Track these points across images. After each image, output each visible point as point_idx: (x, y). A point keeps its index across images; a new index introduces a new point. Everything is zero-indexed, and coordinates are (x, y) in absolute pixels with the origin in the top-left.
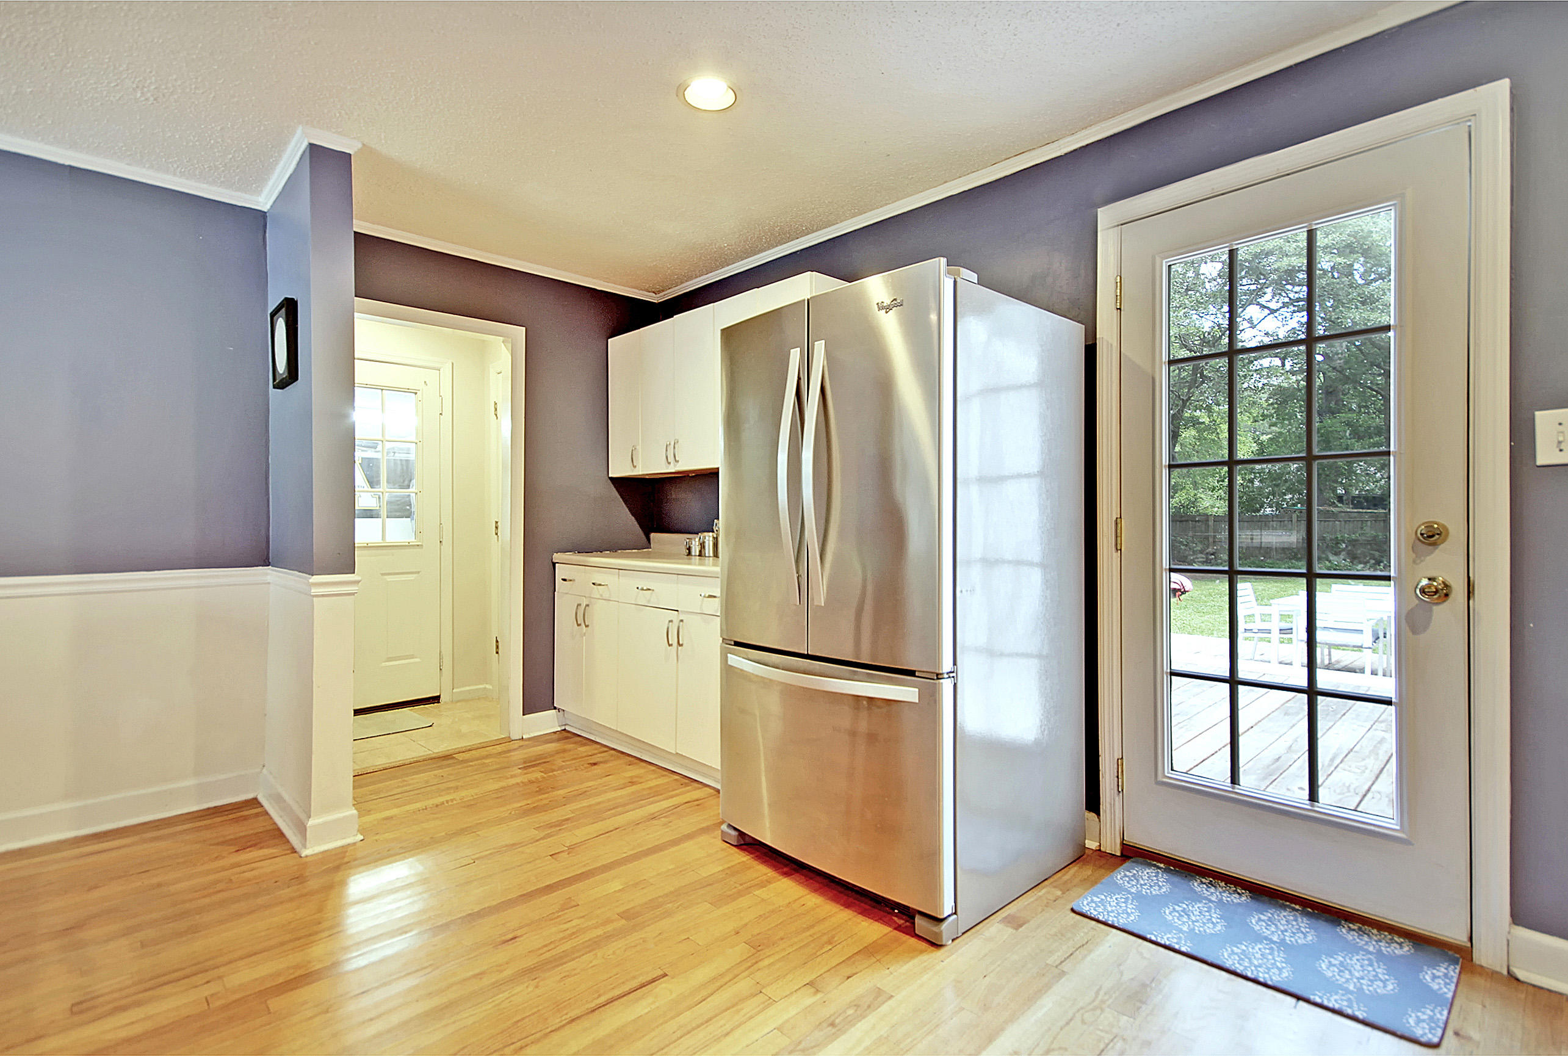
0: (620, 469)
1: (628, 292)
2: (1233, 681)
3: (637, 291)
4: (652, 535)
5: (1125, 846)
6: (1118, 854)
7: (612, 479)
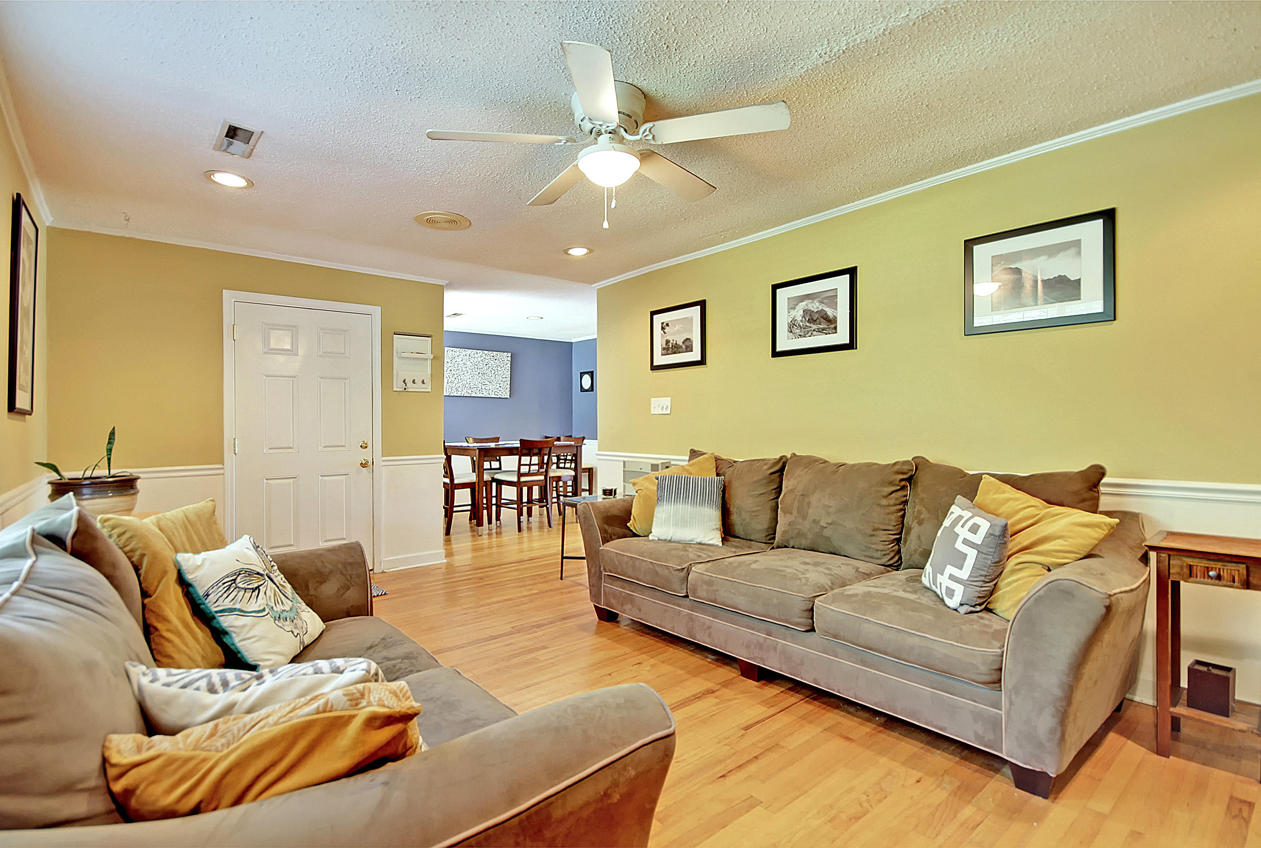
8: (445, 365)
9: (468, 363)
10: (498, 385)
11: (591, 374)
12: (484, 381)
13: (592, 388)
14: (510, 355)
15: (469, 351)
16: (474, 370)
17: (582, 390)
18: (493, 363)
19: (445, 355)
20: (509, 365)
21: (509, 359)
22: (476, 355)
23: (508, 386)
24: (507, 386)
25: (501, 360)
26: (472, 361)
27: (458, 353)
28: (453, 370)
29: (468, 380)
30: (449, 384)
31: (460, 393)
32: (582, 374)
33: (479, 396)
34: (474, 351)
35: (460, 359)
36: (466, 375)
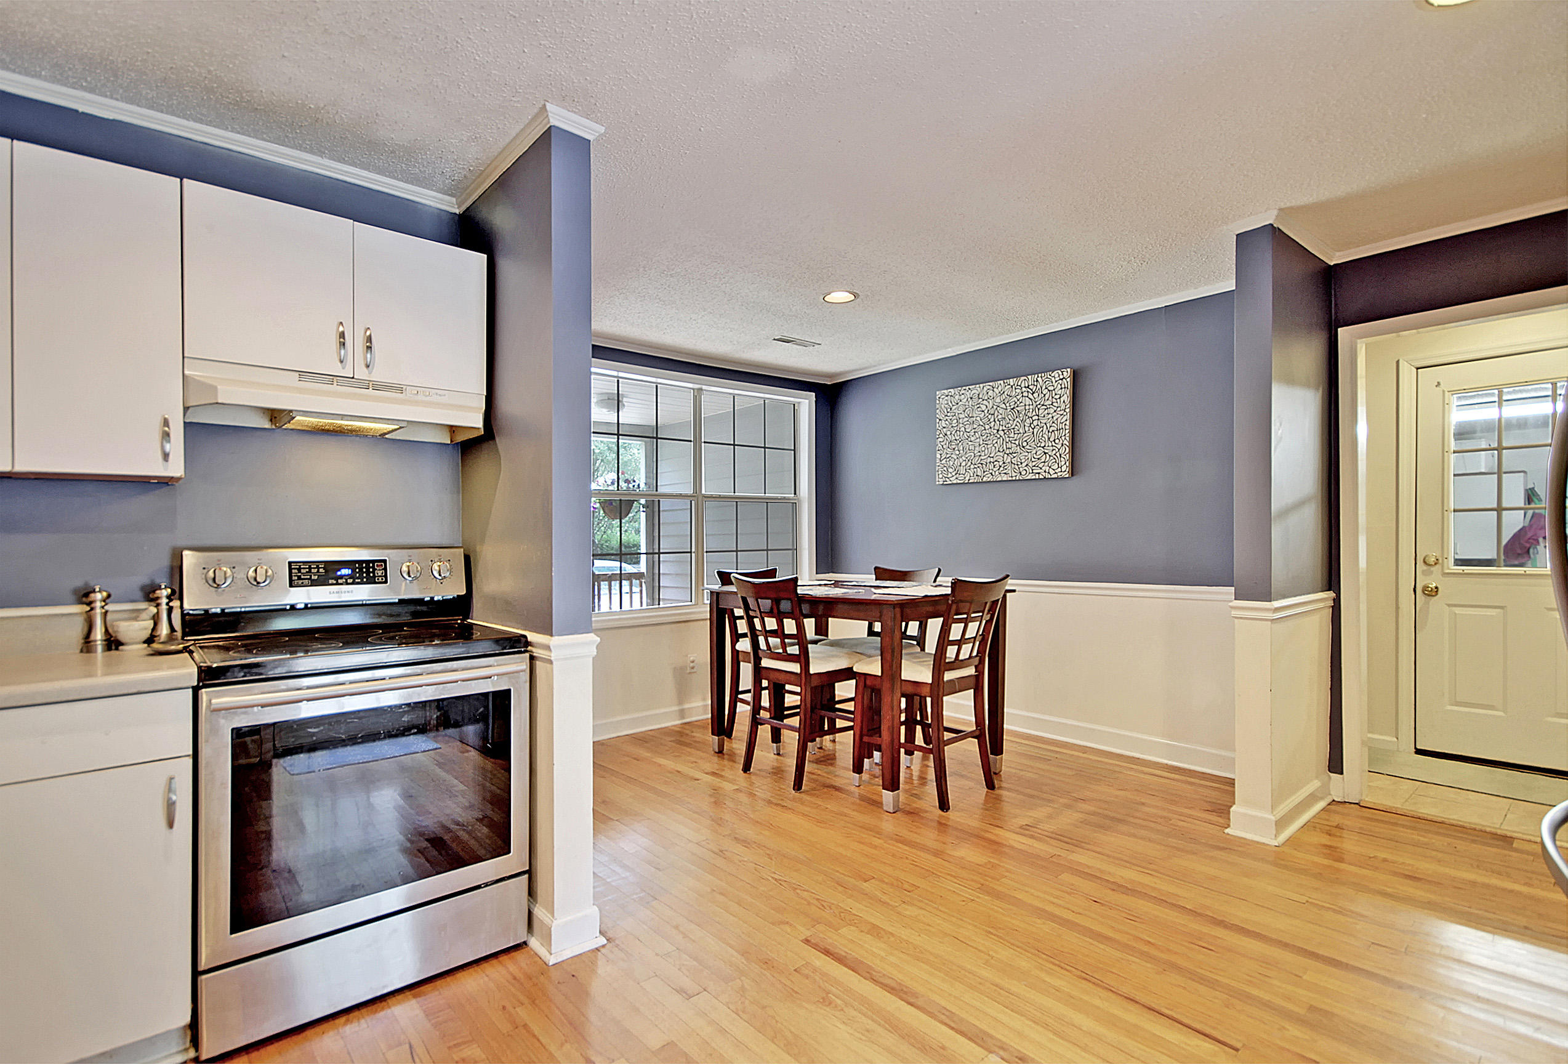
8: (937, 425)
9: (976, 413)
10: (1040, 451)
12: (1009, 445)
14: (1068, 373)
15: (976, 390)
16: (987, 427)
18: (1028, 402)
19: (937, 407)
20: (1065, 398)
21: (1066, 382)
22: (991, 393)
23: (1066, 451)
24: (1062, 451)
25: (1045, 392)
26: (984, 408)
27: (958, 396)
28: (949, 433)
29: (977, 449)
30: (943, 462)
31: (961, 477)
33: (1000, 479)
34: (987, 386)
35: (962, 408)
36: (973, 439)
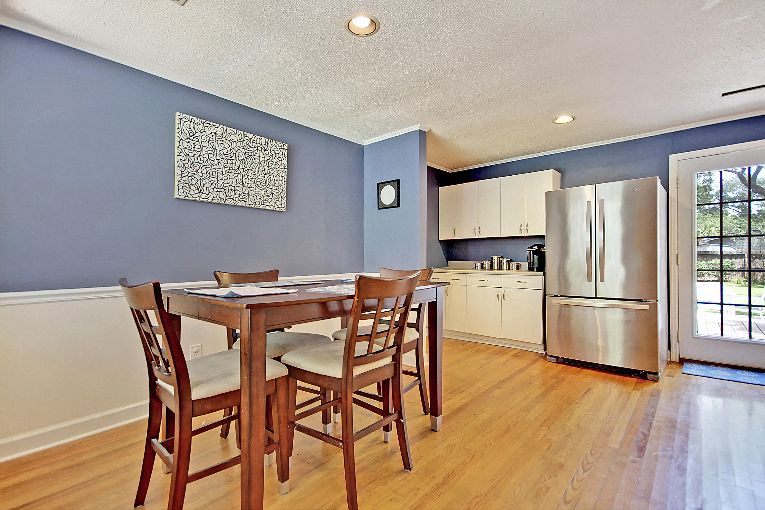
0: (444, 236)
1: (443, 169)
2: (722, 304)
3: (446, 169)
4: (449, 262)
5: (680, 359)
6: (678, 361)
7: (439, 240)
8: (177, 144)
9: (219, 147)
10: (269, 191)
11: (397, 184)
12: (247, 181)
13: (397, 203)
14: (286, 146)
15: (221, 129)
16: (229, 162)
17: (381, 206)
18: (261, 154)
19: (177, 126)
20: (285, 161)
21: (285, 152)
22: (233, 137)
23: (284, 194)
24: (282, 194)
25: (273, 152)
26: (226, 145)
27: (201, 127)
29: (220, 176)
31: (204, 196)
32: (380, 186)
33: (239, 204)
34: (230, 130)
35: (204, 139)
36: (215, 166)
